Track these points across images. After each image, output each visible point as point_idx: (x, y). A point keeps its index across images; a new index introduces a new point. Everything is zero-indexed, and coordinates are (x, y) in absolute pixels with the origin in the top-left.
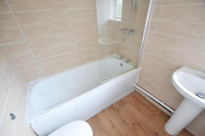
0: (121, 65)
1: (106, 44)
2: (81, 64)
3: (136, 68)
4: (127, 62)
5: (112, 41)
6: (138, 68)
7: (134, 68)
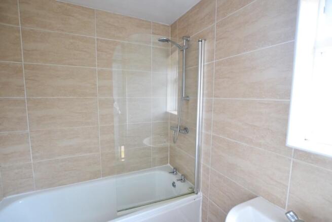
0: (174, 185)
1: (152, 146)
2: (104, 175)
3: (194, 192)
4: (182, 179)
5: (165, 142)
6: (197, 194)
7: (189, 192)
